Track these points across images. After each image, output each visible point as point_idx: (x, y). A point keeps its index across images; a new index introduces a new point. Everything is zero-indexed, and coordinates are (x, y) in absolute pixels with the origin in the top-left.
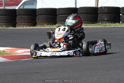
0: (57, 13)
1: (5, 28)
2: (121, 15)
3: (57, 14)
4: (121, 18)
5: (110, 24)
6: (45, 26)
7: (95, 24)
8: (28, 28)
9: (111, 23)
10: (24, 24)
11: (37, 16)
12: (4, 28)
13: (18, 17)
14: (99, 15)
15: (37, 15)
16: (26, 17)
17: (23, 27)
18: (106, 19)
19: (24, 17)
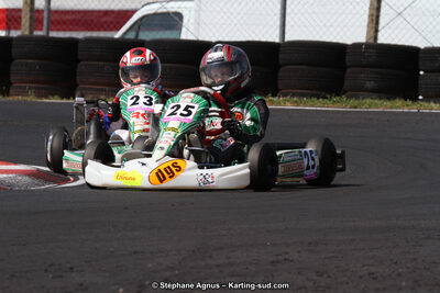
1: (31, 98)
2: (422, 73)
4: (422, 83)
5: (376, 101)
7: (325, 98)
9: (380, 99)
12: (28, 99)
13: (81, 67)
14: (349, 70)
16: (108, 66)
18: (369, 85)
19: (103, 67)
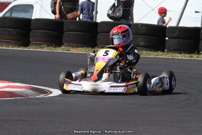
0: (65, 28)
2: (167, 38)
3: (64, 30)
4: (167, 43)
6: (43, 48)
8: (16, 48)
10: (10, 42)
11: (31, 30)
15: (32, 28)
16: (13, 31)
17: (8, 46)
18: (142, 44)
19: (11, 31)
